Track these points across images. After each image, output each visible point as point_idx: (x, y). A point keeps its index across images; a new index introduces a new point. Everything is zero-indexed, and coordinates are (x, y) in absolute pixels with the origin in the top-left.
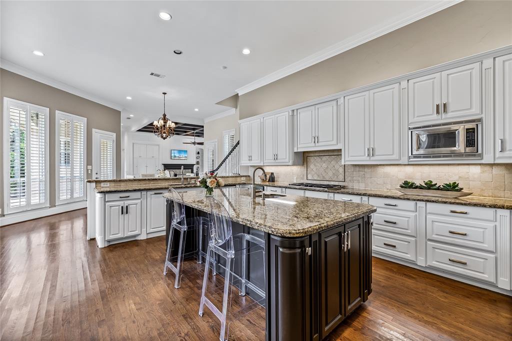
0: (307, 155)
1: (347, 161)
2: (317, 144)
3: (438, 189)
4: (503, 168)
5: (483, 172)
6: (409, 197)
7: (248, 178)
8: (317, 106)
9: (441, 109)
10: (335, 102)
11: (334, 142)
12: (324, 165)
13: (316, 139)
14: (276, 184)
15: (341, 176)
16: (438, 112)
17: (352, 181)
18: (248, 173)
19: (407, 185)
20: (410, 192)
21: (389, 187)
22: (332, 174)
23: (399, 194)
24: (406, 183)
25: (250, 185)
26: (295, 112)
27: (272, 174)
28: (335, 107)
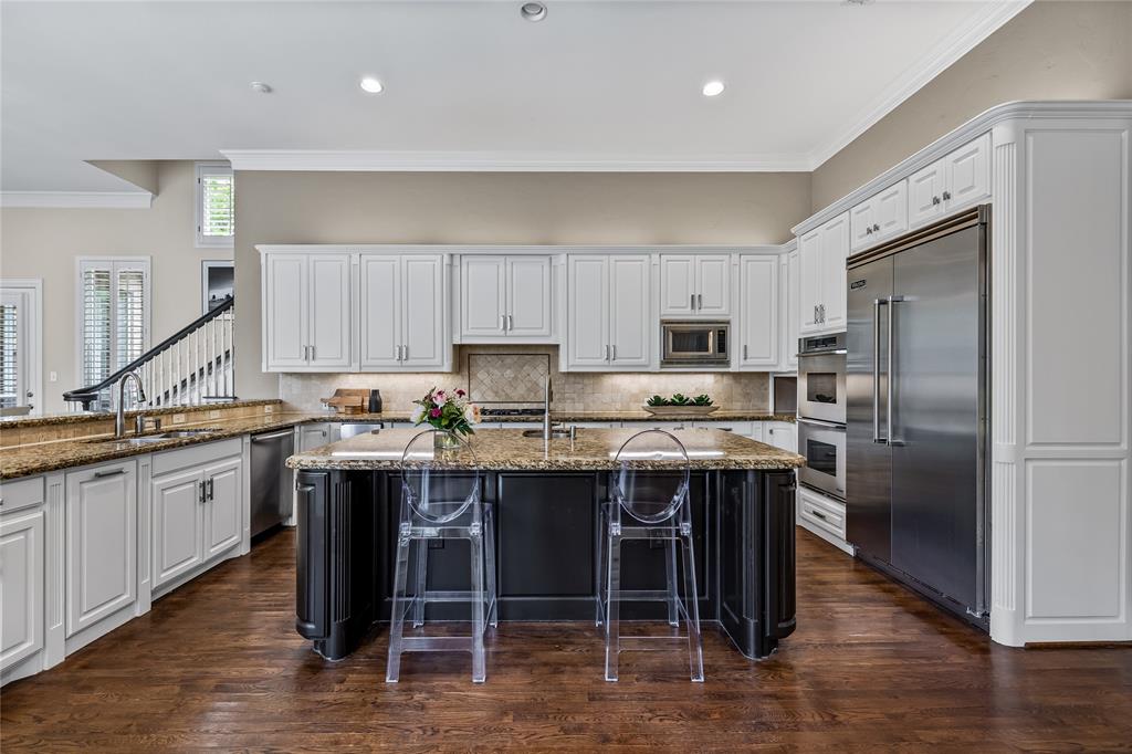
0: (469, 351)
1: (573, 366)
2: (509, 333)
3: (692, 404)
4: (731, 377)
5: (716, 382)
6: (659, 417)
7: (278, 407)
8: (509, 259)
9: (695, 301)
10: (546, 259)
11: (545, 331)
12: (509, 373)
13: (508, 323)
14: (385, 415)
15: (541, 392)
16: (693, 306)
17: (562, 400)
18: (278, 394)
19: (657, 402)
20: (662, 412)
21: (619, 406)
22: (525, 389)
23: (647, 415)
24: (657, 398)
25: (327, 424)
26: (457, 259)
27: (376, 392)
28: (546, 268)
